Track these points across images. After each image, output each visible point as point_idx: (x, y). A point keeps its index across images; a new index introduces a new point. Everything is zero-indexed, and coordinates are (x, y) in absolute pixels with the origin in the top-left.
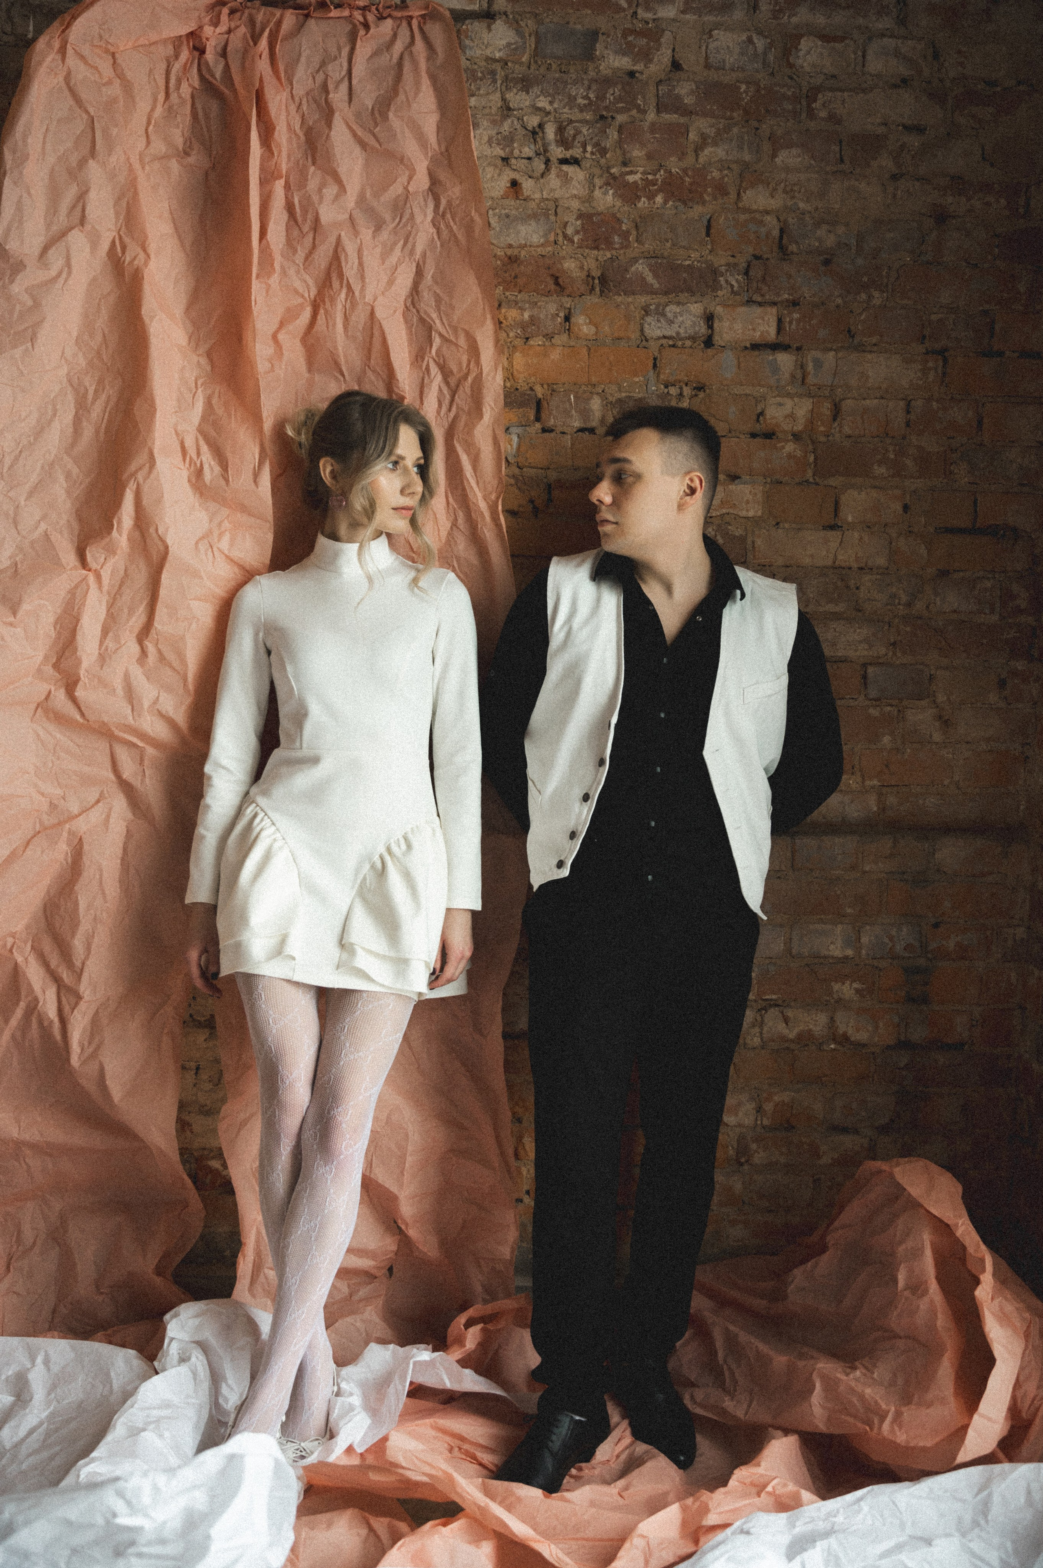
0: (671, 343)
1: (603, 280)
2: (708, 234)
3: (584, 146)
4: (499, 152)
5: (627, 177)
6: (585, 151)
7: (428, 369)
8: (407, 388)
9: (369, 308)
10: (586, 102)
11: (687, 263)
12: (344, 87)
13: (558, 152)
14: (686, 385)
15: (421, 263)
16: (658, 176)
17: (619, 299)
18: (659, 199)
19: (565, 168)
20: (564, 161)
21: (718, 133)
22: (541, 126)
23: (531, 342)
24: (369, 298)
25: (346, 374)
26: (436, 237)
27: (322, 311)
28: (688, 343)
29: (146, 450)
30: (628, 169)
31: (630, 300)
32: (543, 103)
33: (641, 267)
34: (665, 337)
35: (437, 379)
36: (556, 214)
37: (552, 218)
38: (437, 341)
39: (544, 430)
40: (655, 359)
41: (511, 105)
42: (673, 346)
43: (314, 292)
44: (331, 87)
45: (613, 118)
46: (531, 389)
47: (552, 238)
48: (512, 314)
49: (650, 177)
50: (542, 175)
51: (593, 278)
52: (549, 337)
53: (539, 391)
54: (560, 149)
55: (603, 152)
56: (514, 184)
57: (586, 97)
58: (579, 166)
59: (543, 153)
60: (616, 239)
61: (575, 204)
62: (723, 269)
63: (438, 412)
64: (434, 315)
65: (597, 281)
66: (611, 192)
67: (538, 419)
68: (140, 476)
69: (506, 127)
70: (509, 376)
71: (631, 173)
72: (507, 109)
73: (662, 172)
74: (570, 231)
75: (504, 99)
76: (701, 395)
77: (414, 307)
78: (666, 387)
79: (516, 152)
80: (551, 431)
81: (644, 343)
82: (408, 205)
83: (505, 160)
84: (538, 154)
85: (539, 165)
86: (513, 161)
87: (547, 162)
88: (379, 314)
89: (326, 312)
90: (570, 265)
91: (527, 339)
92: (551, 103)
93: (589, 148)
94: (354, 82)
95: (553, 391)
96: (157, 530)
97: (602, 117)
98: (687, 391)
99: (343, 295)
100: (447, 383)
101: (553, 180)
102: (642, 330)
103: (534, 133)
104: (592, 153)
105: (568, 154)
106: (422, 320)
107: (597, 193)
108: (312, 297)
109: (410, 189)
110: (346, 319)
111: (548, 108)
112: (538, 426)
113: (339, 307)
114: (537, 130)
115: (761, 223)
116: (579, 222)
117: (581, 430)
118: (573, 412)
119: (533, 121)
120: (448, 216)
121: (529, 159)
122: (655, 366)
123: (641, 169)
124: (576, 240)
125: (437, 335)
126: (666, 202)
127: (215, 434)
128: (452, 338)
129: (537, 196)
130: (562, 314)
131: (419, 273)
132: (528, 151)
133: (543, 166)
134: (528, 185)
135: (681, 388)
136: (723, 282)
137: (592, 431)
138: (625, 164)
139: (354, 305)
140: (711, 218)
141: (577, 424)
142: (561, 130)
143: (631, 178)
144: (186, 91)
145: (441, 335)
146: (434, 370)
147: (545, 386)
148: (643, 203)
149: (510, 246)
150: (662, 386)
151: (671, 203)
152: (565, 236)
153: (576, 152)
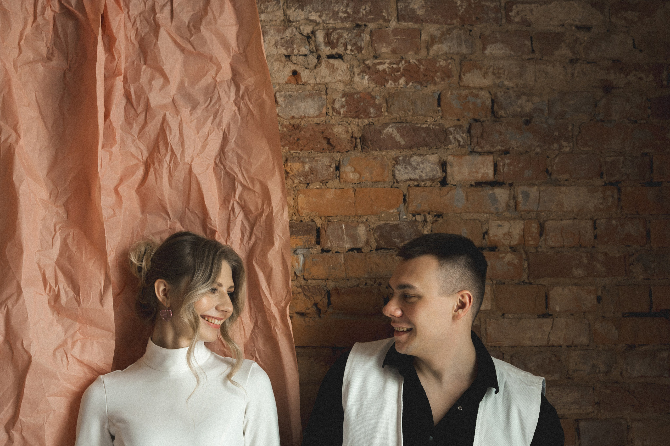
0: (416, 183)
1: (363, 140)
2: (439, 105)
3: (345, 45)
4: (283, 51)
5: (378, 67)
6: (346, 49)
7: (233, 209)
8: (217, 224)
9: (189, 166)
10: (346, 15)
11: (425, 126)
12: (167, 10)
13: (326, 50)
14: (429, 214)
15: (226, 131)
16: (400, 65)
17: (376, 153)
18: (402, 81)
19: (332, 61)
20: (331, 57)
21: (443, 34)
22: (313, 32)
23: (311, 186)
24: (188, 159)
25: (170, 214)
26: (237, 112)
27: (152, 169)
28: (428, 183)
29: (15, 282)
30: (378, 61)
31: (384, 153)
32: (314, 16)
33: (390, 130)
34: (411, 179)
35: (240, 216)
36: (326, 93)
37: (324, 97)
38: (239, 189)
39: (323, 251)
40: (405, 196)
41: (291, 19)
42: (418, 186)
43: (146, 154)
44: (157, 9)
45: (365, 25)
46: (312, 221)
47: (324, 110)
48: (295, 167)
49: (395, 66)
50: (315, 67)
51: (356, 139)
52: (324, 182)
53: (319, 223)
54: (328, 48)
55: (360, 49)
56: (295, 73)
57: (346, 12)
58: (342, 59)
59: (316, 51)
60: (372, 110)
61: (341, 87)
62: (452, 129)
63: (242, 240)
64: (237, 170)
65: (358, 140)
66: (366, 77)
67: (318, 243)
68: (10, 304)
69: (288, 33)
70: (295, 211)
71: (381, 63)
72: (288, 22)
73: (403, 62)
74: (337, 106)
75: (285, 15)
76: (440, 220)
77: (222, 163)
78: (414, 215)
79: (296, 52)
80: (329, 251)
81: (396, 184)
82: (216, 90)
83: (288, 57)
84: (311, 52)
85: (313, 60)
86: (293, 58)
87: (319, 57)
88: (196, 170)
89: (155, 170)
90: (338, 130)
91: (308, 184)
92: (320, 16)
93: (349, 47)
94: (175, 5)
95: (329, 221)
96: (22, 345)
97: (358, 25)
98: (429, 218)
99: (168, 158)
100: (248, 219)
101: (323, 70)
102: (394, 176)
103: (308, 37)
104: (351, 51)
105: (334, 52)
106: (227, 174)
107: (357, 79)
108: (145, 159)
109: (218, 80)
110: (170, 175)
111: (318, 20)
112: (319, 247)
113: (165, 166)
114: (311, 35)
115: (477, 96)
116: (343, 99)
117: (351, 250)
118: (345, 237)
119: (307, 29)
120: (246, 98)
121: (305, 55)
122: (405, 200)
123: (388, 61)
124: (342, 112)
125: (239, 186)
126: (407, 83)
127: (69, 267)
128: (251, 187)
129: (312, 81)
130: (333, 166)
131: (225, 139)
132: (304, 50)
133: (315, 61)
134: (305, 75)
135: (425, 216)
136: (453, 140)
137: (359, 250)
138: (375, 57)
139: (176, 164)
140: (440, 93)
141: (348, 246)
142: (328, 35)
143: (381, 67)
144: (49, 14)
145: (242, 185)
146: (237, 209)
147: (323, 218)
148: (390, 84)
149: (293, 117)
150: (411, 215)
151: (411, 84)
152: (334, 109)
153: (340, 50)
